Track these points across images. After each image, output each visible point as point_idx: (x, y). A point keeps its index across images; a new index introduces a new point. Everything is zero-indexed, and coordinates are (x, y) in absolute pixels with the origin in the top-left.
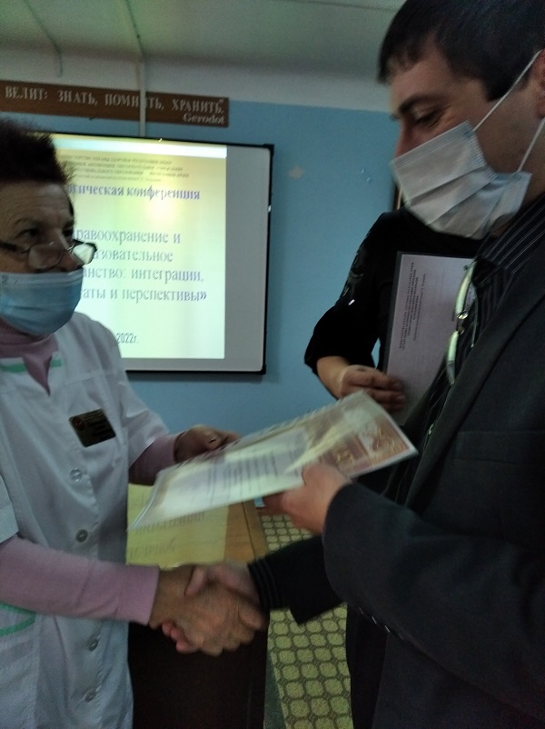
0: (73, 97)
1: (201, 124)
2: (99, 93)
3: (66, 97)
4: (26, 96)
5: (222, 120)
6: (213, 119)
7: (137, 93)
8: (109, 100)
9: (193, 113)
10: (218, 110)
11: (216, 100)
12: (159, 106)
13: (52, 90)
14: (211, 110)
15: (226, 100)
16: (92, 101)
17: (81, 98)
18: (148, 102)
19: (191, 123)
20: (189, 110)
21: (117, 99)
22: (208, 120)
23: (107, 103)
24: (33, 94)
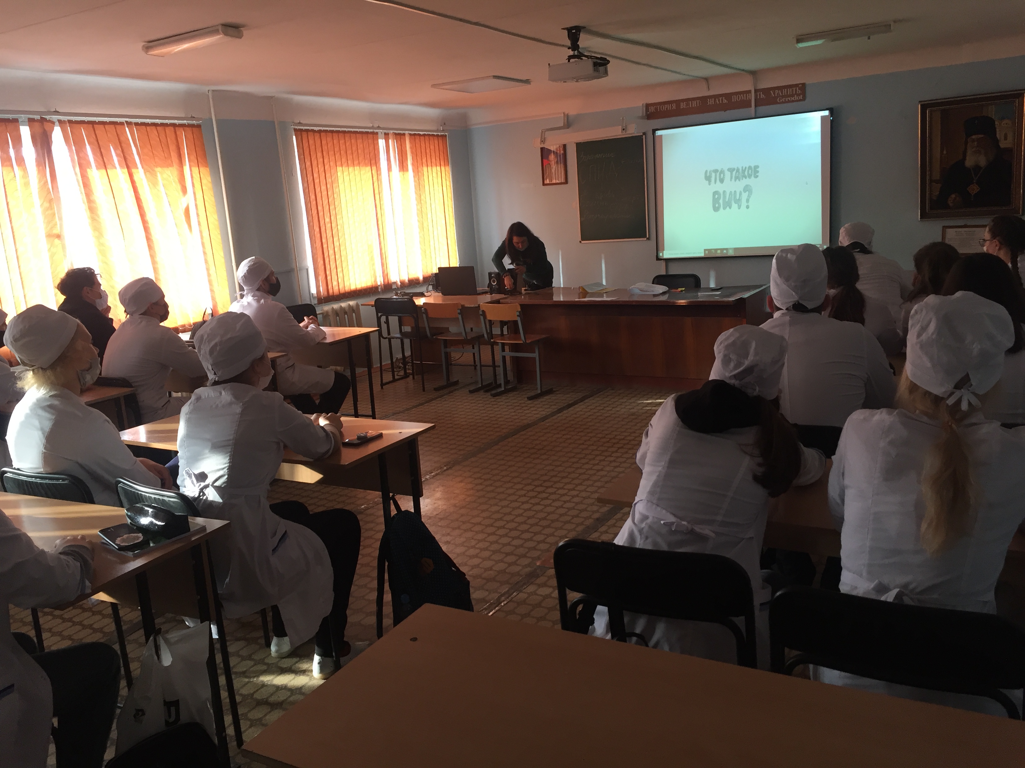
0: (715, 101)
1: (789, 102)
2: (728, 96)
3: (711, 102)
4: (690, 106)
5: (801, 97)
6: (796, 98)
7: (749, 92)
8: (734, 99)
9: (783, 97)
10: (799, 92)
11: (796, 85)
12: (762, 96)
13: (704, 99)
14: (794, 93)
15: (804, 85)
16: (725, 101)
17: (719, 101)
18: (756, 96)
19: (783, 103)
20: (781, 95)
21: (739, 97)
22: (793, 99)
23: (733, 101)
24: (694, 104)
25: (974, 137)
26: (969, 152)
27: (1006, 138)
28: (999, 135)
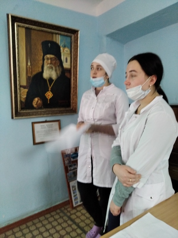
25: (48, 56)
26: (45, 68)
27: (66, 61)
28: (63, 58)
